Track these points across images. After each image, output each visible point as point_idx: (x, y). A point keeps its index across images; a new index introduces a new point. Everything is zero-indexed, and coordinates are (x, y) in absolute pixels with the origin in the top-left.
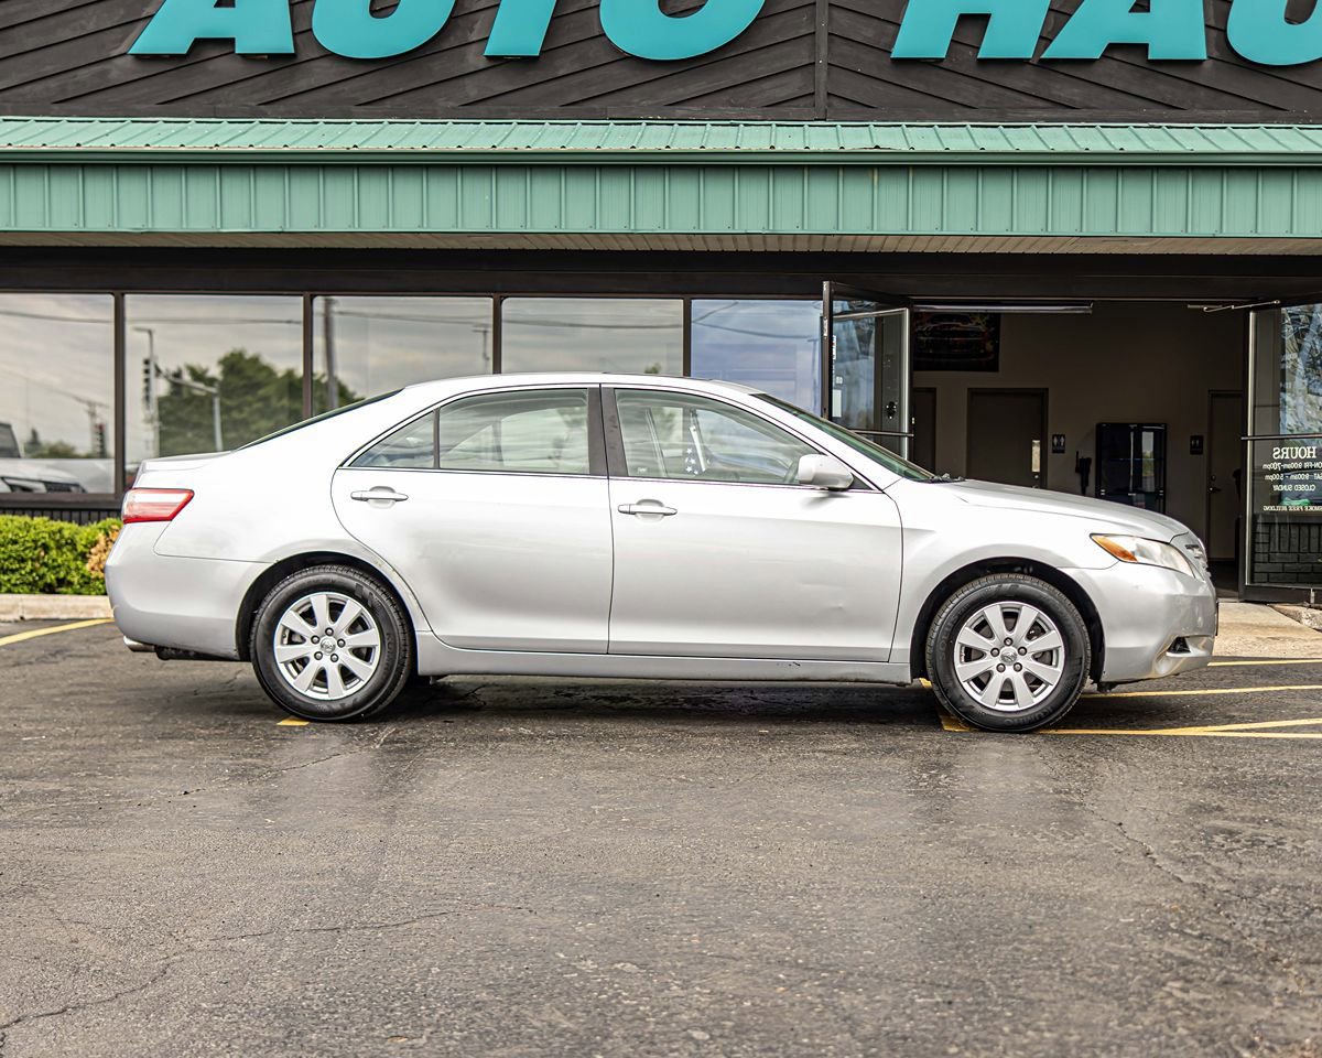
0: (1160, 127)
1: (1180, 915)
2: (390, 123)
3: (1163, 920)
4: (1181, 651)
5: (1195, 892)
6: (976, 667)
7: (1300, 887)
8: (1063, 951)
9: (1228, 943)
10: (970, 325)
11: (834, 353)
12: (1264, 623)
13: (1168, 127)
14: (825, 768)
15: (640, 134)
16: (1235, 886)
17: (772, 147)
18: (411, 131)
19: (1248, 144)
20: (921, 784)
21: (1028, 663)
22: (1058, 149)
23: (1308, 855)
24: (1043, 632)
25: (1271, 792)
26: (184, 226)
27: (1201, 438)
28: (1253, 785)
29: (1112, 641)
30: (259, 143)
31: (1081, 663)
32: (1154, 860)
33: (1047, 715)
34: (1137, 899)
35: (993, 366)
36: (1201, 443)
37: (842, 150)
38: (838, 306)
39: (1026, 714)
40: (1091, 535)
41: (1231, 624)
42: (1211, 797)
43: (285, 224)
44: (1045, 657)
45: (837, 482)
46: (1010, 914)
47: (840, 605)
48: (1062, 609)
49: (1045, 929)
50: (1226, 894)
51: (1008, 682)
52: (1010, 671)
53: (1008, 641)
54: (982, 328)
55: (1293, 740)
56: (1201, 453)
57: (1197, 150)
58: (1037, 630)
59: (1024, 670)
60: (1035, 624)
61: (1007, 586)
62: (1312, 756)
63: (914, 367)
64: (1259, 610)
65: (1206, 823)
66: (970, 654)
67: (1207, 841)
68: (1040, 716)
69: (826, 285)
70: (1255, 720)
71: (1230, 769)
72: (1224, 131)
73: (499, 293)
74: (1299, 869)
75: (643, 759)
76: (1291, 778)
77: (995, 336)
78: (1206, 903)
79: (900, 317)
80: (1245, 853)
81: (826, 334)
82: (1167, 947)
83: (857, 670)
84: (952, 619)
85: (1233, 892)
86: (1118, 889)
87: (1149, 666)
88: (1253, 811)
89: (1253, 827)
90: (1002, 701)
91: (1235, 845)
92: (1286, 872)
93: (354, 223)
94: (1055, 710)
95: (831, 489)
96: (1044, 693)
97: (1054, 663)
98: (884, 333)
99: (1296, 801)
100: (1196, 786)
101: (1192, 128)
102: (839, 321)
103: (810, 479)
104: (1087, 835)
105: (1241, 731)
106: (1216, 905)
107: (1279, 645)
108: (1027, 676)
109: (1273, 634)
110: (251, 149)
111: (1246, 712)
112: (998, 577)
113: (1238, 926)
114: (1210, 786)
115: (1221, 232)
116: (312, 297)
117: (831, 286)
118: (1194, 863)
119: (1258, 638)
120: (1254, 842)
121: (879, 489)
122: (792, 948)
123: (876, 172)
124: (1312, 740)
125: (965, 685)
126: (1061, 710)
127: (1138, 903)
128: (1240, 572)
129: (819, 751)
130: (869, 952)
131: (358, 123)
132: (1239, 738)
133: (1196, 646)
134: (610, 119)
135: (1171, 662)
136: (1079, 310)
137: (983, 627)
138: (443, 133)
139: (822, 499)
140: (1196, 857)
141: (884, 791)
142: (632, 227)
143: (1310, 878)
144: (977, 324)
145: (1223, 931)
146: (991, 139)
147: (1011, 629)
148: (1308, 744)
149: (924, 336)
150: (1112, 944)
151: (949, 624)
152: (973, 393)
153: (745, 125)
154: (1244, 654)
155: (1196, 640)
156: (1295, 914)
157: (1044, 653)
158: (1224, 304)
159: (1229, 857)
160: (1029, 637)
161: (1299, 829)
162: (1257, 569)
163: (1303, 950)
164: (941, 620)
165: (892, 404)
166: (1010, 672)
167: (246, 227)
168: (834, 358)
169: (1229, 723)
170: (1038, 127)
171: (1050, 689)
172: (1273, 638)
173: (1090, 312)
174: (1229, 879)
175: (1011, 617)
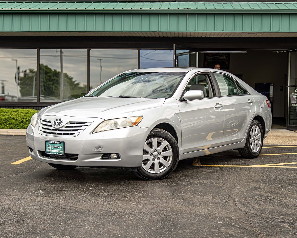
0: (265, 3)
1: (236, 221)
2: (60, 3)
3: (231, 222)
5: (244, 214)
7: (274, 212)
8: (197, 232)
9: (247, 230)
10: (222, 57)
11: (177, 63)
12: (291, 135)
13: (267, 3)
15: (125, 5)
16: (256, 211)
17: (160, 8)
18: (64, 5)
19: (287, 7)
22: (236, 9)
23: (280, 202)
25: (276, 184)
26: (3, 30)
27: (282, 87)
28: (272, 181)
30: (23, 8)
32: (236, 204)
34: (225, 216)
35: (228, 68)
36: (283, 88)
37: (178, 9)
38: (179, 51)
41: (282, 136)
42: (259, 185)
43: (30, 30)
46: (187, 221)
49: (195, 225)
50: (253, 214)
54: (225, 58)
55: (288, 168)
56: (283, 91)
57: (273, 9)
62: (291, 173)
64: (291, 132)
65: (254, 193)
67: (253, 198)
69: (174, 45)
70: (279, 163)
71: (267, 177)
72: (282, 4)
73: (89, 48)
74: (276, 206)
76: (283, 179)
77: (228, 60)
78: (245, 217)
79: (196, 54)
80: (262, 202)
81: (174, 58)
82: (228, 231)
85: (255, 213)
86: (222, 213)
88: (269, 189)
89: (267, 194)
91: (260, 199)
92: (272, 207)
93: (39, 29)
99: (282, 186)
100: (256, 182)
101: (273, 3)
104: (219, 196)
105: (274, 166)
106: (248, 218)
107: (294, 142)
109: (293, 139)
110: (21, 9)
111: (278, 160)
113: (252, 224)
114: (260, 182)
115: (280, 31)
116: (39, 49)
118: (247, 205)
119: (289, 140)
120: (266, 198)
122: (119, 231)
123: (187, 15)
124: (293, 168)
127: (226, 217)
128: (286, 122)
130: (141, 233)
131: (51, 3)
132: (273, 168)
134: (118, 1)
136: (243, 52)
138: (73, 5)
140: (248, 203)
142: (122, 30)
143: (278, 209)
144: (224, 57)
145: (247, 226)
146: (219, 6)
148: (292, 169)
149: (210, 60)
150: (213, 230)
153: (154, 3)
154: (284, 144)
156: (270, 220)
158: (282, 50)
159: (258, 203)
161: (280, 194)
162: (291, 121)
163: (268, 232)
167: (20, 30)
168: (177, 65)
169: (272, 163)
170: (232, 3)
172: (293, 140)
173: (246, 53)
174: (255, 209)
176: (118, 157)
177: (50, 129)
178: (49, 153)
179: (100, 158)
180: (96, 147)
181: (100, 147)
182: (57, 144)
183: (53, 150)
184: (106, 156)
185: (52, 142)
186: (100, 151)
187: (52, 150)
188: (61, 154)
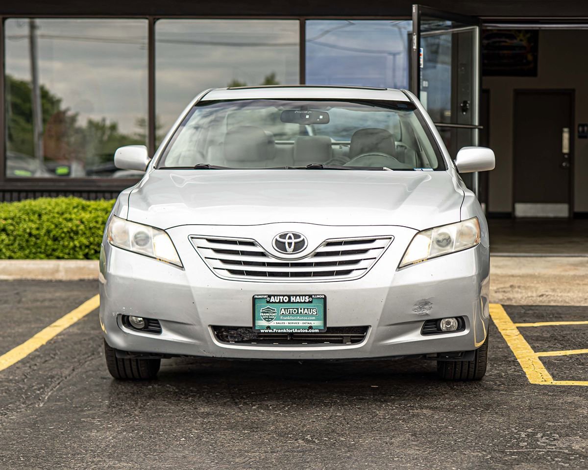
10: (515, 41)
11: (422, 62)
14: (434, 426)
20: (521, 444)
35: (533, 73)
54: (524, 43)
63: (483, 73)
69: (415, 8)
73: (153, 16)
75: (273, 417)
77: (534, 50)
79: (472, 33)
81: (415, 47)
98: (460, 46)
102: (426, 37)
117: (419, 9)
129: (427, 407)
141: (490, 453)
144: (521, 40)
152: (518, 93)
165: (465, 103)
168: (422, 66)
176: (462, 326)
177: (263, 264)
178: (266, 331)
179: (419, 331)
180: (416, 305)
181: (426, 303)
182: (301, 302)
183: (282, 320)
184: (431, 326)
185: (281, 298)
186: (427, 315)
187: (278, 322)
188: (313, 331)
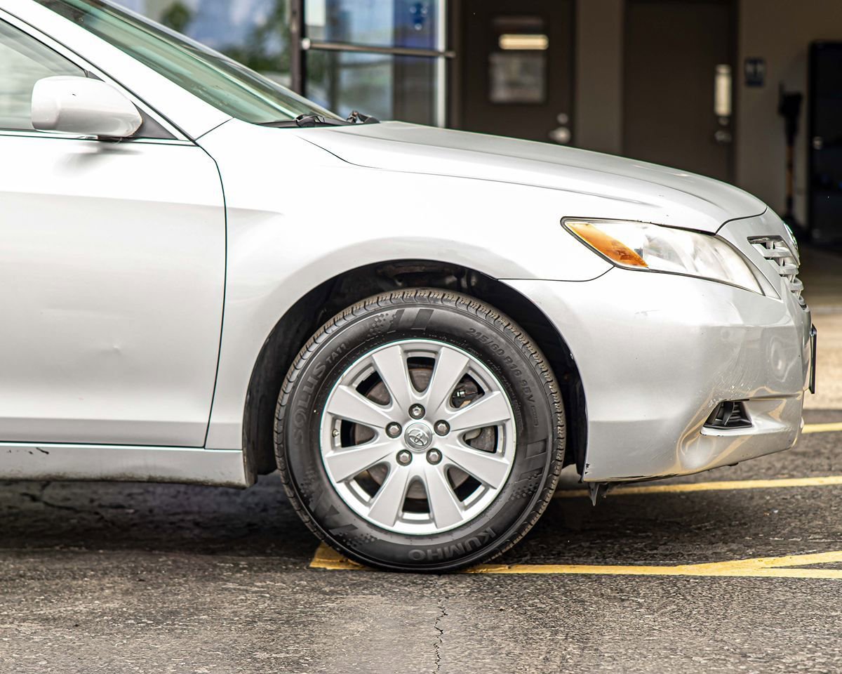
4: (732, 425)
6: (361, 457)
21: (455, 451)
24: (481, 392)
29: (599, 410)
31: (545, 450)
33: (486, 541)
39: (448, 539)
40: (564, 220)
44: (485, 438)
45: (115, 125)
47: (116, 347)
48: (510, 353)
51: (417, 483)
52: (419, 460)
53: (417, 410)
58: (468, 390)
59: (445, 462)
60: (466, 378)
61: (412, 312)
66: (350, 434)
68: (472, 543)
83: (151, 461)
84: (315, 371)
87: (668, 452)
90: (408, 516)
94: (499, 533)
95: (104, 139)
96: (480, 502)
97: (499, 450)
103: (51, 119)
108: (451, 472)
112: (398, 295)
121: (191, 140)
125: (342, 489)
126: (511, 532)
133: (766, 415)
135: (714, 446)
137: (371, 386)
139: (88, 157)
147: (420, 387)
151: (310, 379)
155: (765, 405)
157: (482, 430)
160: (455, 402)
164: (297, 373)
166: (419, 465)
171: (491, 494)
175: (421, 366)
